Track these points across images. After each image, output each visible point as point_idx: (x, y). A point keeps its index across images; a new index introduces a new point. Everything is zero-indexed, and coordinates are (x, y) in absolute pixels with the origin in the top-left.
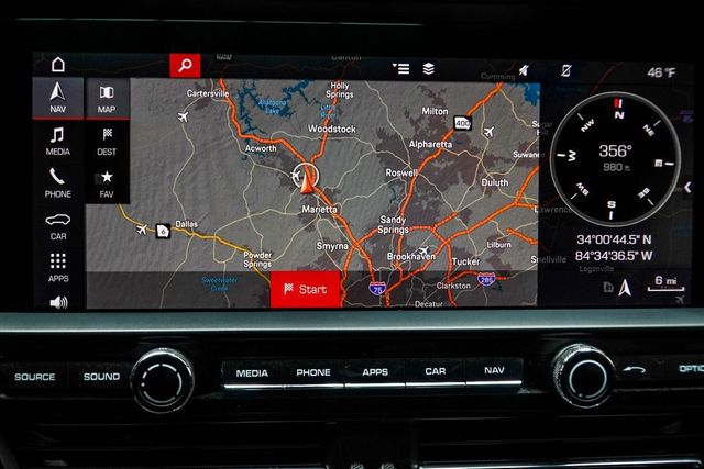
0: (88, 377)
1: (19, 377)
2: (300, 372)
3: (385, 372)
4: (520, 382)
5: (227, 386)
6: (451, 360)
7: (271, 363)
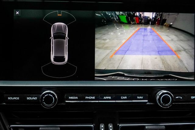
0: (28, 98)
1: (9, 98)
2: (87, 98)
3: (110, 98)
4: (147, 101)
5: (66, 101)
6: (128, 95)
7: (79, 95)
